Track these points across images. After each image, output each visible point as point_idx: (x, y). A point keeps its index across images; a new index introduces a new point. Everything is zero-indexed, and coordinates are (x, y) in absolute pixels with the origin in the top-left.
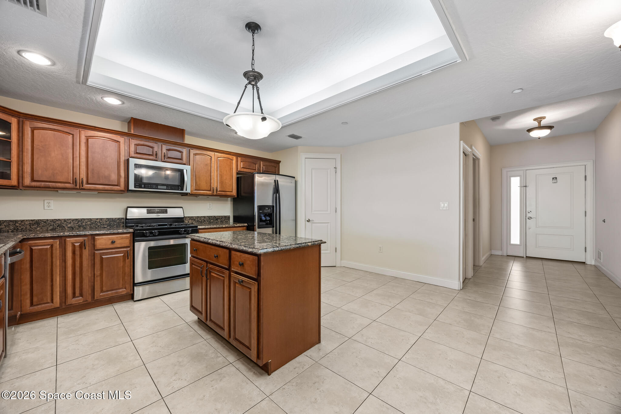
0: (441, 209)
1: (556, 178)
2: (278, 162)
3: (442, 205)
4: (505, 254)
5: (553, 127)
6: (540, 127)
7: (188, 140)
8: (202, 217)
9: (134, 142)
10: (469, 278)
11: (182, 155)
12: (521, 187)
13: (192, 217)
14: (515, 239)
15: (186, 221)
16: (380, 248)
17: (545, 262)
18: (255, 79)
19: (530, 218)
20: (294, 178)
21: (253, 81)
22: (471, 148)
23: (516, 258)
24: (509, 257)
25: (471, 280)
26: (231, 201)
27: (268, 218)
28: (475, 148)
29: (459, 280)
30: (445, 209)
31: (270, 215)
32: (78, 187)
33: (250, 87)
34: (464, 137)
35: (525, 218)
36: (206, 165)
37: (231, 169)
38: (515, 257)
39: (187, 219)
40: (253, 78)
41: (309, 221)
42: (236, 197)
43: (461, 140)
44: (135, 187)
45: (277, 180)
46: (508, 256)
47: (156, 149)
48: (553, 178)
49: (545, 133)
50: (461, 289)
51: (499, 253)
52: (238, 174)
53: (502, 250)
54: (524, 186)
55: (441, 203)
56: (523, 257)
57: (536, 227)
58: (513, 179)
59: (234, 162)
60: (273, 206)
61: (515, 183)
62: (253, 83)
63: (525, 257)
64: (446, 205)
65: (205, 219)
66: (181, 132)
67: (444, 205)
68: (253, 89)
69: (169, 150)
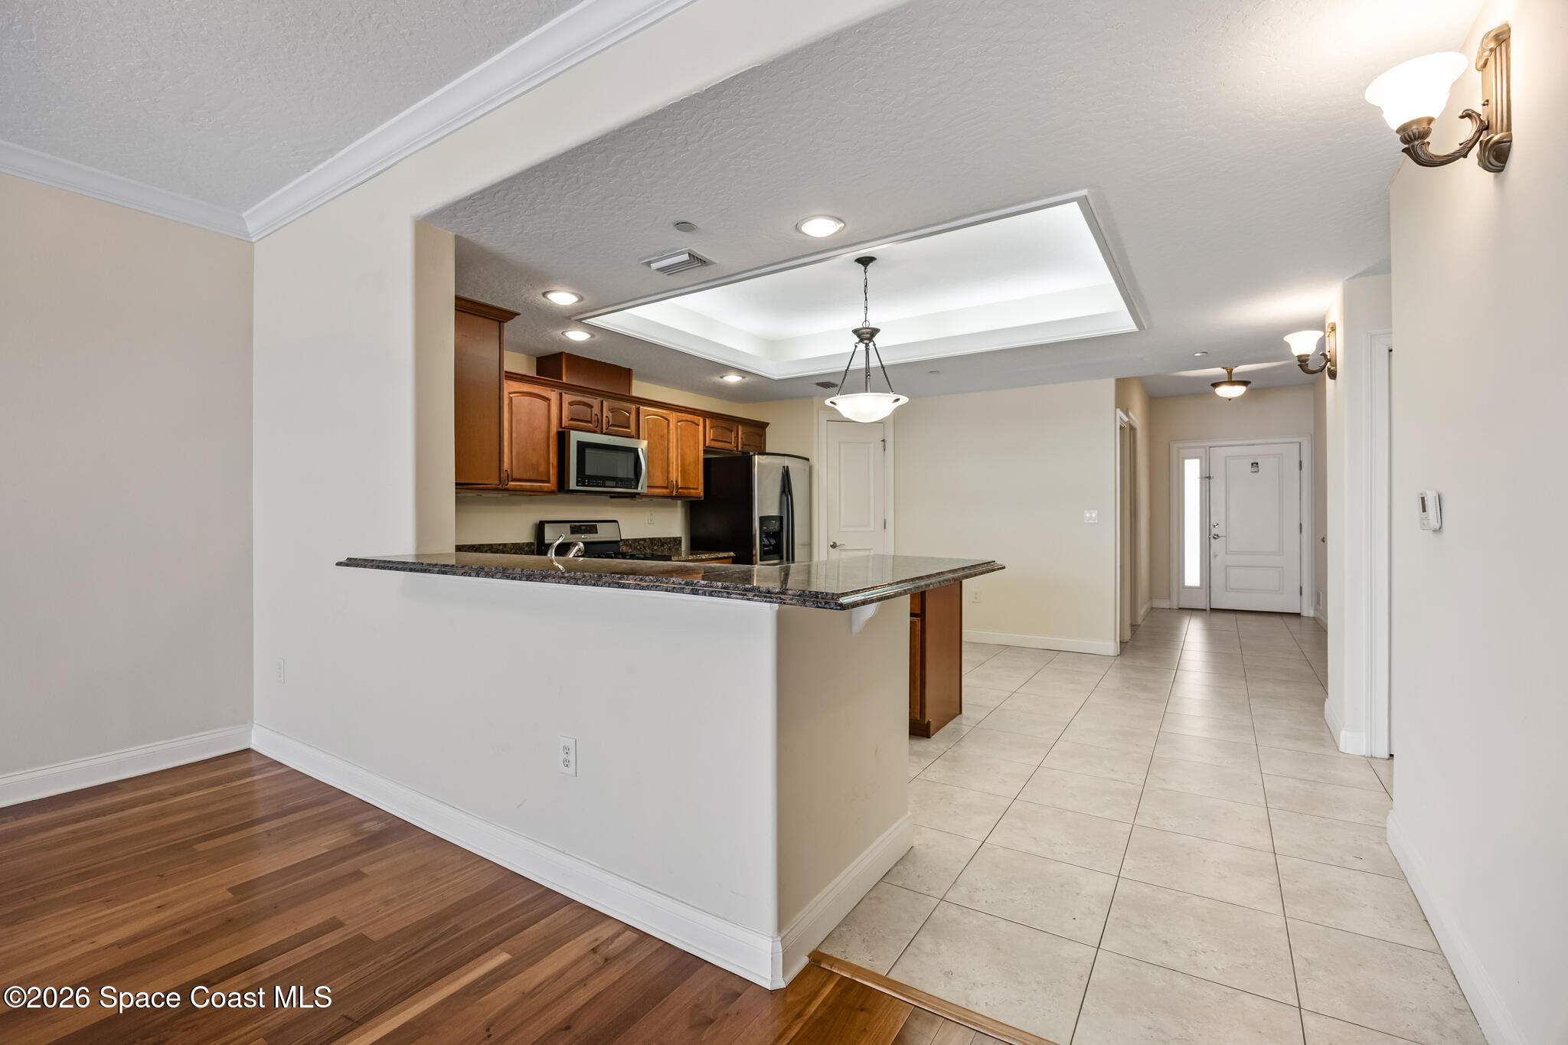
0: (1086, 522)
1: (1257, 464)
2: (762, 426)
3: (1088, 515)
4: (1175, 607)
5: (1250, 382)
6: (1231, 382)
7: (639, 389)
9: (568, 398)
10: (1125, 641)
12: (1201, 478)
14: (1192, 576)
16: (976, 594)
17: (1239, 616)
19: (1217, 537)
20: (808, 460)
22: (1127, 415)
23: (1195, 612)
24: (1181, 611)
25: (1129, 644)
26: (682, 507)
27: (773, 542)
28: (1134, 414)
29: (1115, 639)
30: (1092, 522)
31: (777, 535)
34: (1122, 403)
35: (1209, 536)
37: (697, 443)
38: (1193, 611)
41: (834, 546)
42: (703, 499)
43: (1116, 407)
44: (577, 485)
45: (787, 467)
46: (1180, 609)
47: (596, 410)
48: (1252, 464)
49: (1238, 391)
50: (1118, 655)
51: (1165, 604)
52: (705, 452)
53: (1169, 599)
54: (1206, 478)
55: (1085, 511)
56: (1205, 610)
57: (1226, 553)
58: (1187, 462)
59: (701, 428)
60: (781, 518)
61: (1192, 469)
63: (1208, 609)
64: (1094, 515)
66: (624, 375)
67: (1090, 515)
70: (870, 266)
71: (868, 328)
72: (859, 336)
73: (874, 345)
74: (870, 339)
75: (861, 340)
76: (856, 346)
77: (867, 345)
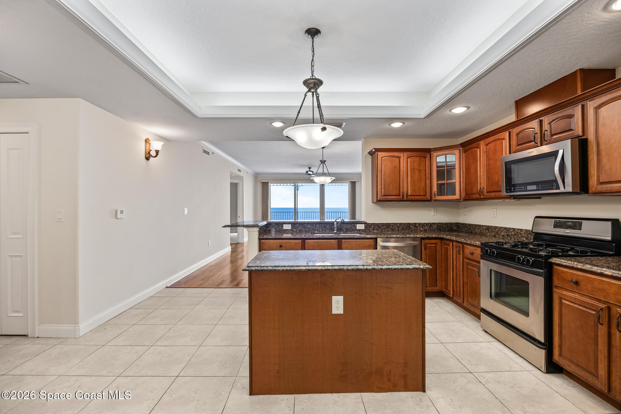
11: (574, 123)
18: (314, 86)
21: (313, 88)
33: (310, 94)
40: (313, 86)
44: (506, 192)
62: (313, 90)
68: (313, 96)
71: (315, 79)
74: (317, 89)
75: (309, 90)
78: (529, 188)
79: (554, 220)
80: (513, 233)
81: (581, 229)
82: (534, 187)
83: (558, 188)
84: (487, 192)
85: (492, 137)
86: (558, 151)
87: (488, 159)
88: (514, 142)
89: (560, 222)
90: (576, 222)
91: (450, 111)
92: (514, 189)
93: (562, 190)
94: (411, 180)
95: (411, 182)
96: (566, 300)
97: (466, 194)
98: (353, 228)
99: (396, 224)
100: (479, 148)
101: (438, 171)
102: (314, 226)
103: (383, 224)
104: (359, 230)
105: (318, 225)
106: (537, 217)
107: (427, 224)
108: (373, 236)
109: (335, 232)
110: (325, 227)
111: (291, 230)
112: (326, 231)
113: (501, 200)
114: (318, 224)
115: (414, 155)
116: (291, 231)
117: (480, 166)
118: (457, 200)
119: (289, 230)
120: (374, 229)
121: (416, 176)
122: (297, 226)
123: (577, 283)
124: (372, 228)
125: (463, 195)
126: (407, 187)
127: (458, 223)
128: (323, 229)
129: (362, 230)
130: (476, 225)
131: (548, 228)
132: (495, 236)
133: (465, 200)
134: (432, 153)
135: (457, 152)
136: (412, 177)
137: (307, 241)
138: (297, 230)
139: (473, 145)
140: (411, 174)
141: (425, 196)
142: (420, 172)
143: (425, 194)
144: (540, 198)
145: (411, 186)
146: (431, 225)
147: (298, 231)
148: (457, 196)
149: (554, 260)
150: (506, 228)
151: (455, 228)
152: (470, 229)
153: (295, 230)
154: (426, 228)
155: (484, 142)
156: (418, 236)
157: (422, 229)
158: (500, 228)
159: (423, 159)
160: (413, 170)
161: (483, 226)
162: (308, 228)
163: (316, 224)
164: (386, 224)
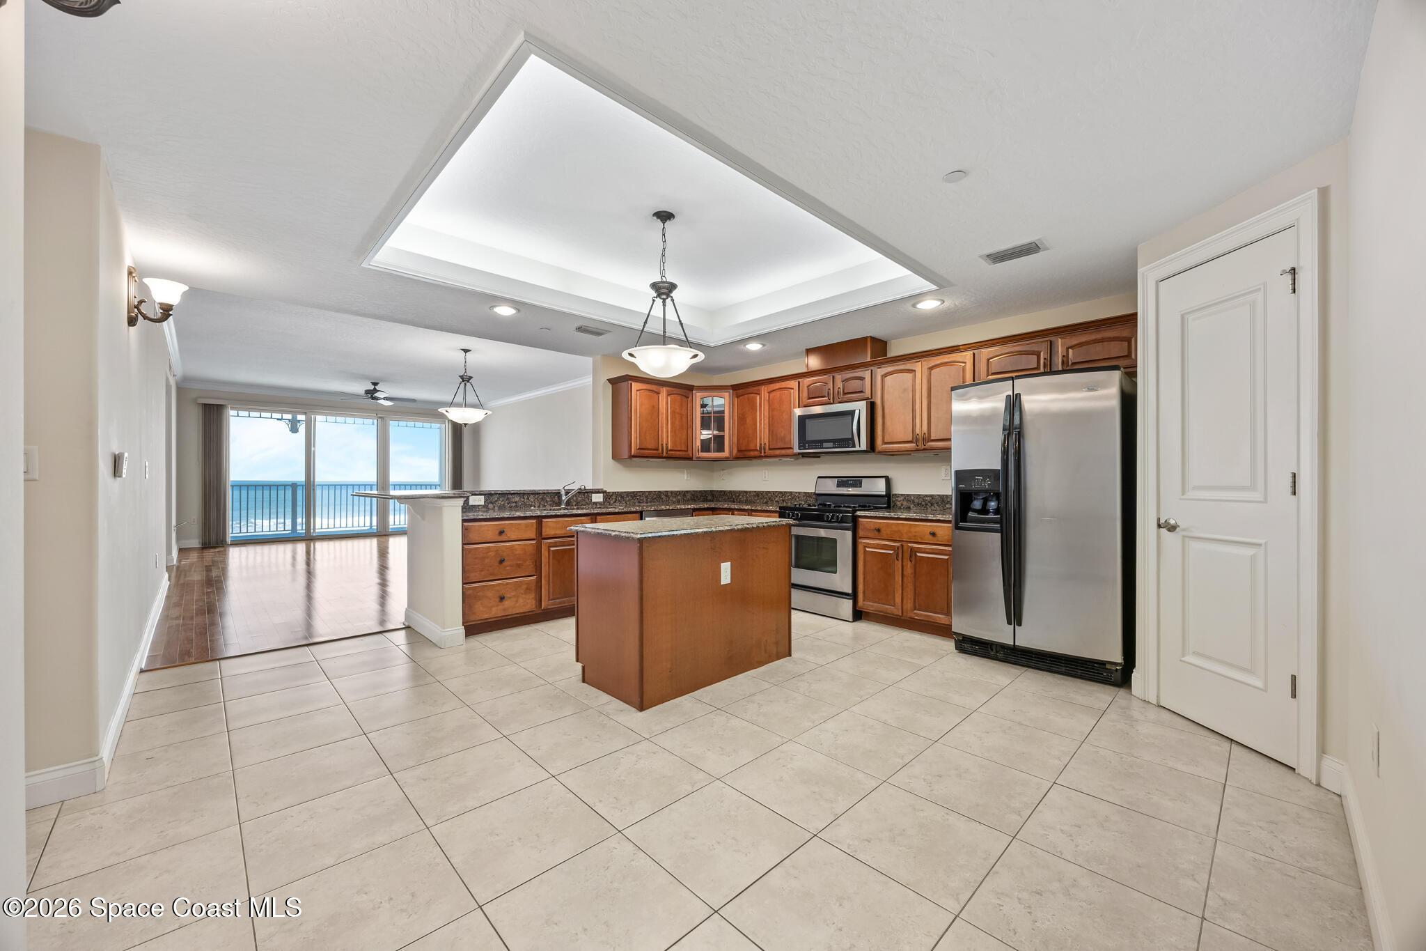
8: (926, 496)
11: (863, 385)
13: (908, 495)
15: (898, 503)
18: (665, 291)
21: (663, 293)
32: (763, 454)
33: (659, 301)
36: (905, 390)
39: (899, 499)
40: (663, 290)
62: (663, 297)
65: (934, 501)
66: (883, 344)
69: (846, 380)
70: (668, 223)
71: (666, 282)
72: (656, 291)
73: (673, 300)
74: (668, 295)
75: (659, 295)
76: (654, 301)
77: (664, 301)
78: (825, 445)
79: (836, 479)
80: (790, 497)
81: (861, 487)
82: (831, 445)
83: (854, 446)
84: (770, 449)
85: (777, 384)
86: (855, 410)
87: (771, 409)
88: (805, 394)
89: (843, 481)
90: (856, 481)
91: (745, 346)
92: (809, 446)
93: (857, 448)
94: (672, 428)
95: (671, 431)
96: (868, 547)
97: (739, 451)
98: (587, 499)
99: (644, 493)
100: (759, 394)
101: (702, 418)
102: (526, 497)
103: (628, 494)
104: (595, 503)
105: (532, 496)
106: (819, 477)
107: (680, 492)
108: (638, 509)
109: (563, 506)
110: (543, 499)
111: (484, 506)
112: (545, 506)
113: (777, 459)
114: (532, 494)
115: (675, 392)
116: (486, 507)
117: (760, 416)
118: (726, 459)
119: (480, 507)
120: (615, 502)
121: (677, 423)
122: (496, 499)
123: (879, 530)
124: (614, 500)
125: (735, 451)
126: (667, 438)
127: (713, 491)
128: (540, 503)
129: (600, 503)
130: (740, 492)
131: (831, 487)
132: (766, 503)
133: (737, 458)
134: (694, 392)
135: (726, 395)
136: (673, 424)
137: (545, 520)
138: (494, 507)
139: (750, 390)
140: (672, 418)
141: (687, 451)
142: (681, 418)
143: (686, 449)
144: (819, 457)
145: (672, 436)
146: (684, 493)
147: (496, 508)
148: (726, 454)
149: (858, 513)
150: (781, 492)
151: (709, 498)
152: (732, 497)
153: (491, 506)
154: (679, 497)
155: (766, 388)
156: (689, 507)
157: (674, 500)
158: (774, 493)
159: (684, 399)
160: (673, 413)
161: (750, 492)
162: (516, 502)
163: (528, 494)
164: (631, 493)
